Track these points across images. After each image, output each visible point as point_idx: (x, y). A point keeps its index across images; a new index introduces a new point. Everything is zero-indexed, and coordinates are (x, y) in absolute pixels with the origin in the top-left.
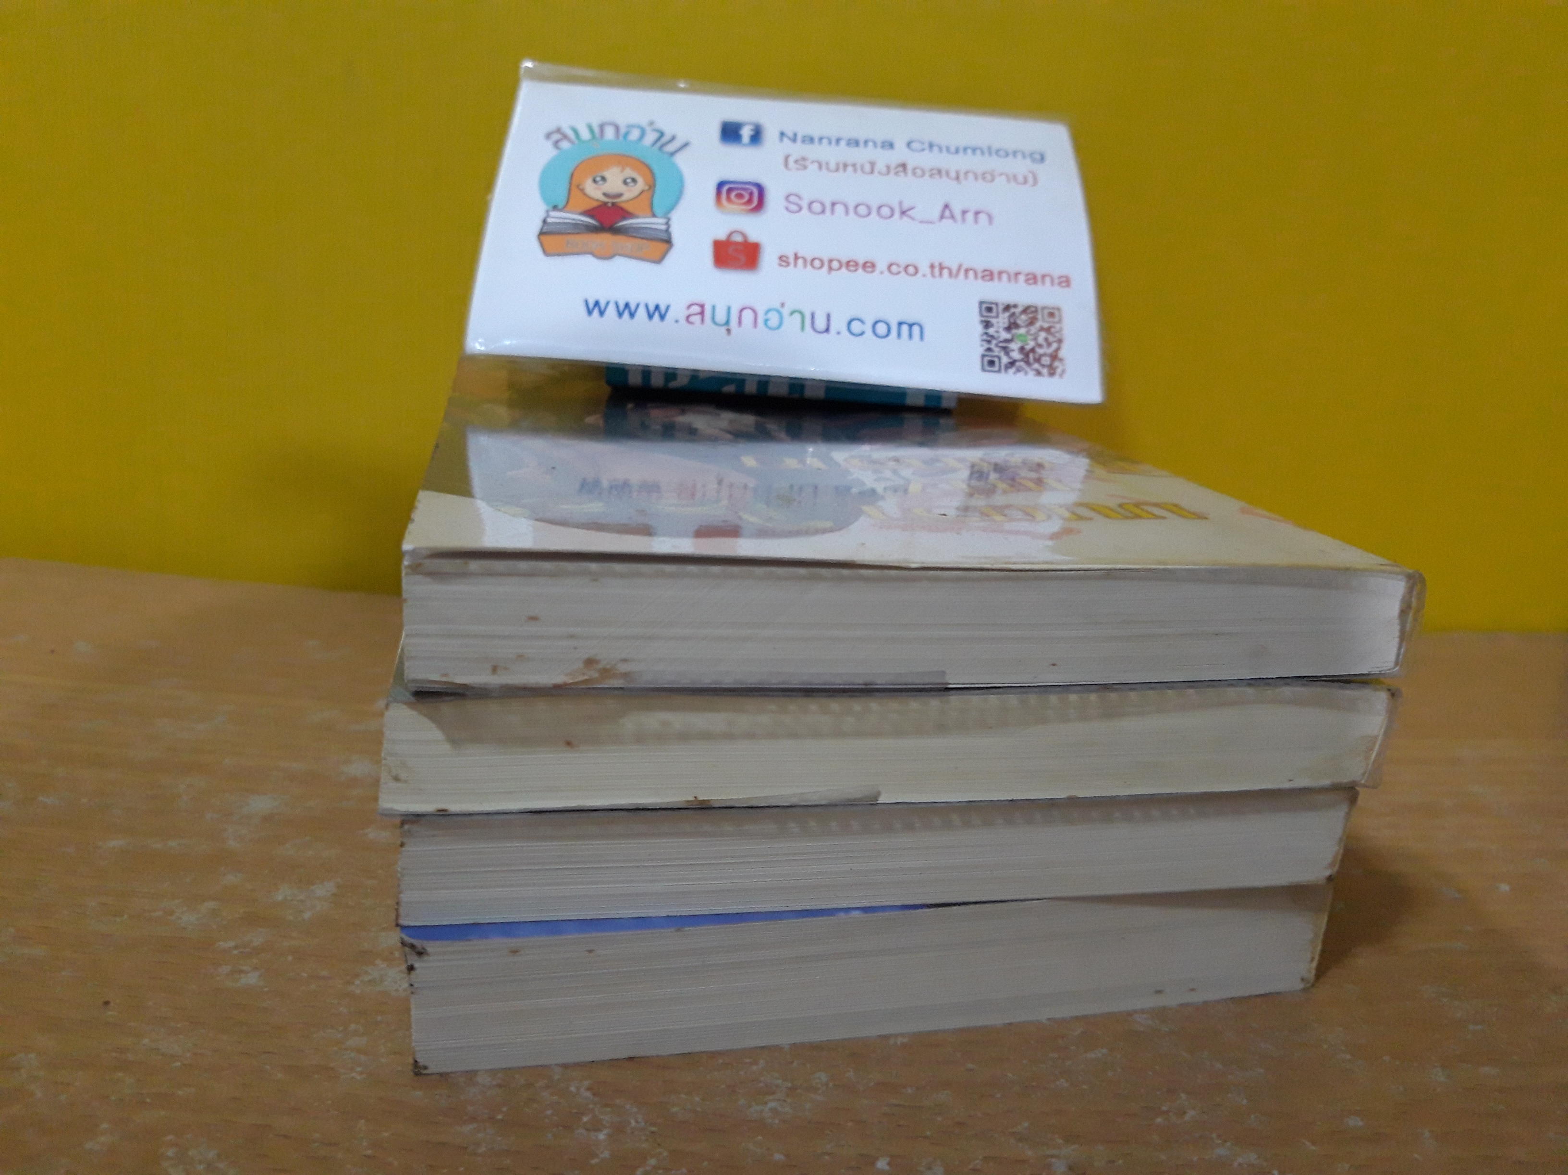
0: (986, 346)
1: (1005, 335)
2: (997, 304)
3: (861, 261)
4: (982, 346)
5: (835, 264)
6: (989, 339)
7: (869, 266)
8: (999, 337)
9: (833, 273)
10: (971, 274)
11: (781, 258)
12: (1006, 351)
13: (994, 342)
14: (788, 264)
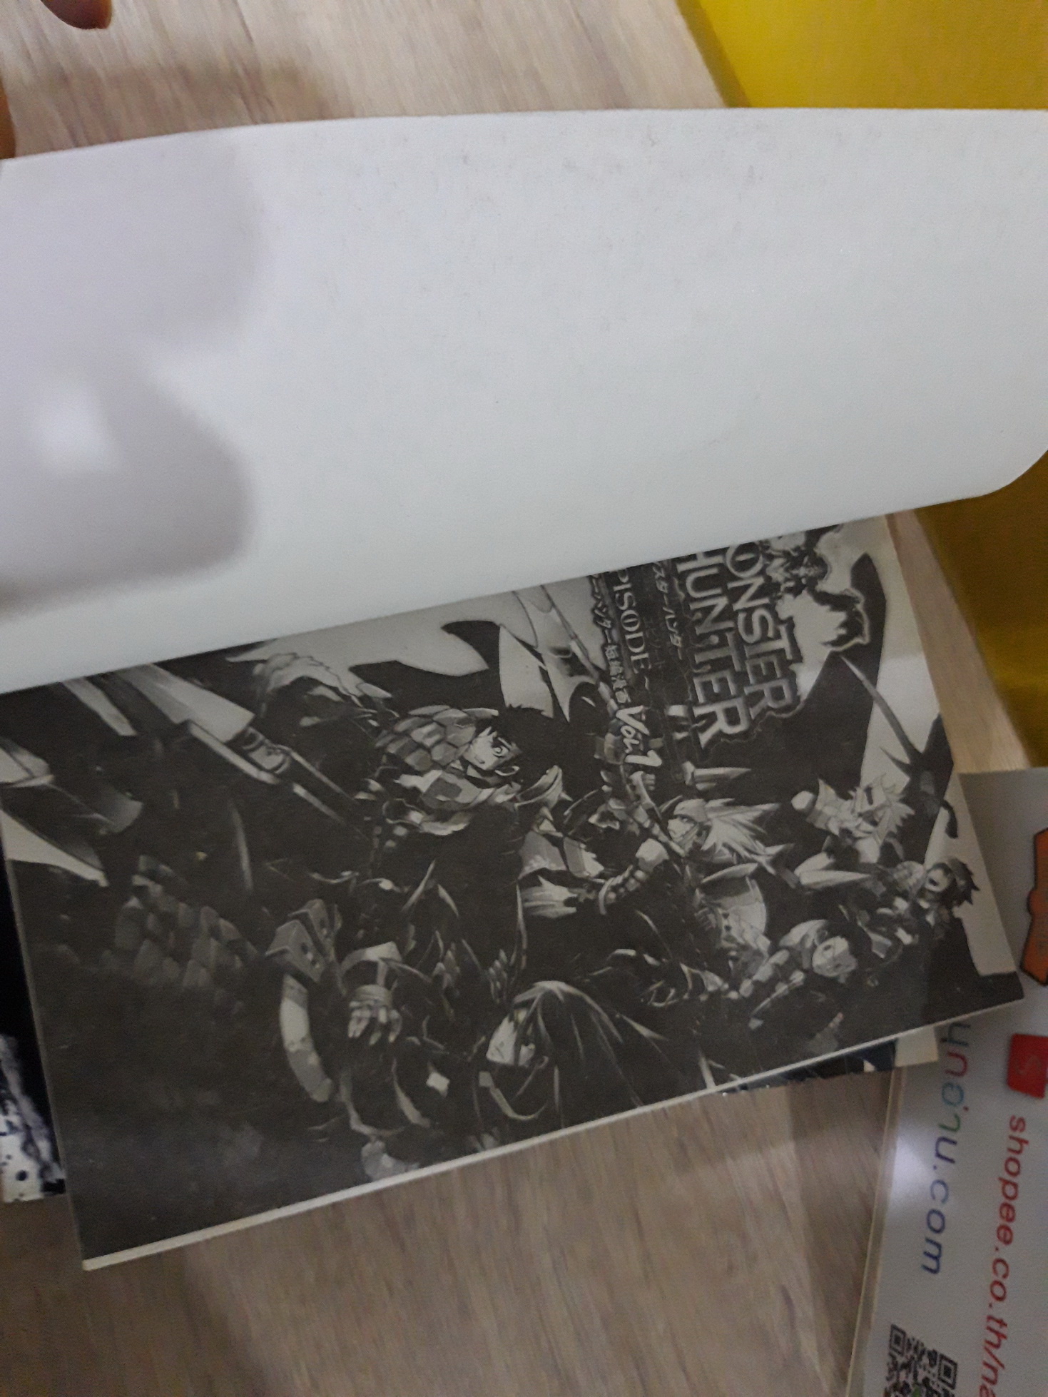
0: (914, 1344)
1: (922, 1375)
2: (953, 1386)
3: (1012, 1225)
4: (914, 1339)
5: (1010, 1191)
6: (919, 1350)
7: (1005, 1235)
8: (920, 1366)
9: (1000, 1184)
10: (991, 1375)
11: (1022, 1120)
12: (906, 1366)
13: (916, 1356)
14: (1015, 1129)
